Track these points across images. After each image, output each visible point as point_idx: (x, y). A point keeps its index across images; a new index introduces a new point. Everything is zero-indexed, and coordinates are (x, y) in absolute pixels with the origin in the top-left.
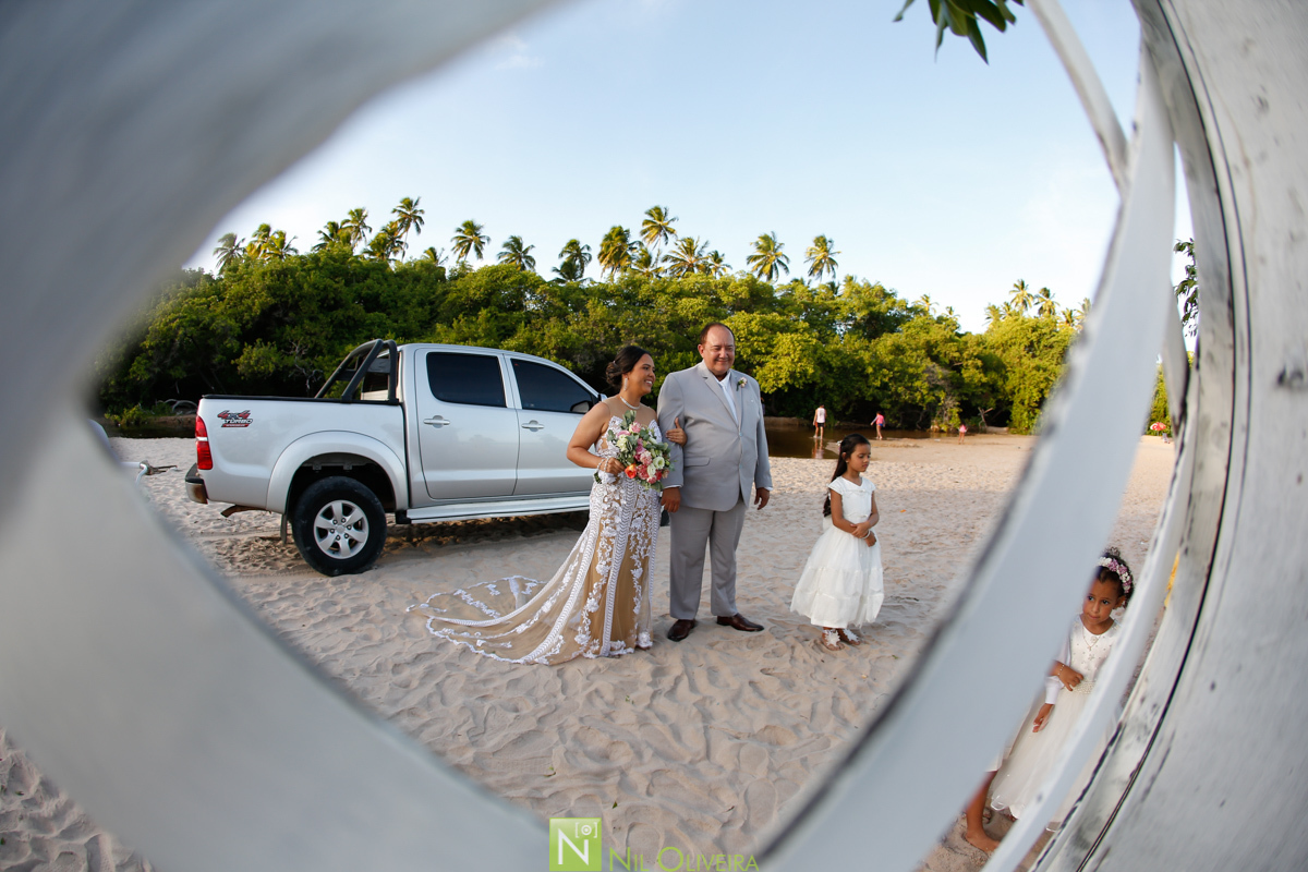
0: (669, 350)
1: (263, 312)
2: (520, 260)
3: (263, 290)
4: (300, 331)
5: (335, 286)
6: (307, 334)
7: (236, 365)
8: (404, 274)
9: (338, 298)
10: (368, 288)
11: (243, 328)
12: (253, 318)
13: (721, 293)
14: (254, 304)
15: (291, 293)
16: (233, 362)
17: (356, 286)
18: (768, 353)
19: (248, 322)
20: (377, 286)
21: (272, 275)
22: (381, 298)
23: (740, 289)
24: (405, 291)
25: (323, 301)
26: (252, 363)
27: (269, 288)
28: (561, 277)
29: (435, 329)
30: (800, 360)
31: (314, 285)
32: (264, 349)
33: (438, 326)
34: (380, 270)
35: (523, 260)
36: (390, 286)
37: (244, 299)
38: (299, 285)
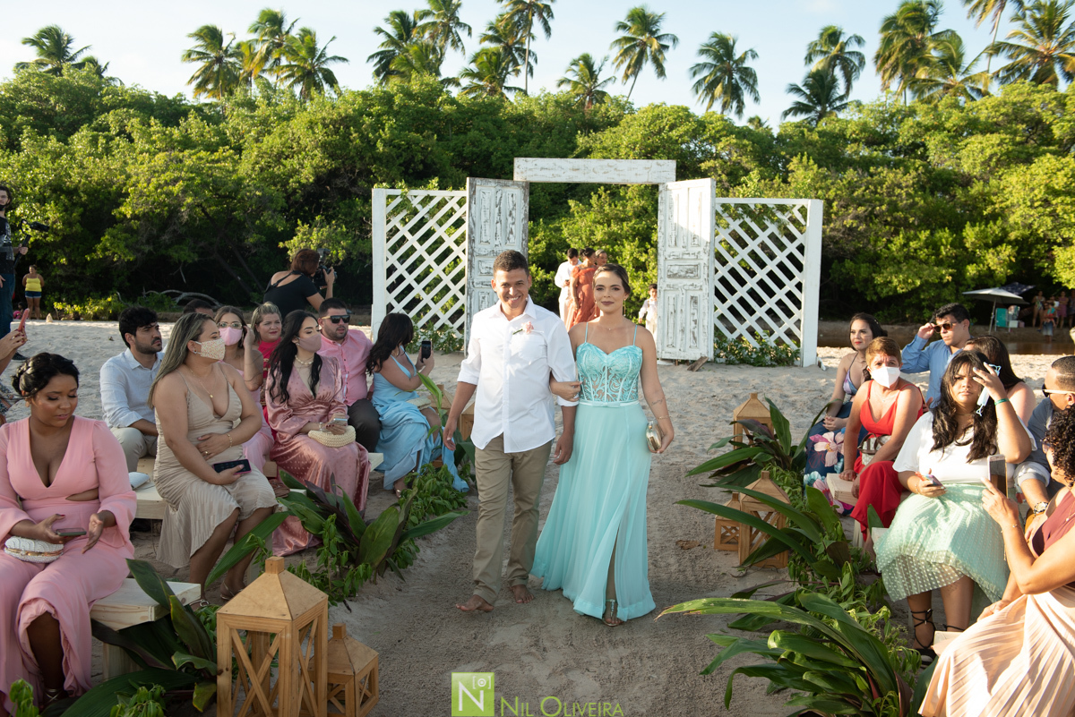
0: (909, 227)
1: (318, 179)
2: (731, 77)
3: (315, 148)
5: (425, 143)
7: (286, 249)
9: (429, 162)
10: (473, 144)
11: (288, 198)
12: (302, 186)
14: (302, 166)
15: (359, 154)
16: (281, 245)
19: (294, 191)
21: (325, 126)
22: (493, 158)
25: (407, 164)
27: (324, 146)
28: (803, 100)
29: (570, 207)
31: (391, 141)
32: (325, 230)
33: (571, 203)
35: (736, 76)
36: (505, 139)
37: (287, 157)
38: (369, 142)
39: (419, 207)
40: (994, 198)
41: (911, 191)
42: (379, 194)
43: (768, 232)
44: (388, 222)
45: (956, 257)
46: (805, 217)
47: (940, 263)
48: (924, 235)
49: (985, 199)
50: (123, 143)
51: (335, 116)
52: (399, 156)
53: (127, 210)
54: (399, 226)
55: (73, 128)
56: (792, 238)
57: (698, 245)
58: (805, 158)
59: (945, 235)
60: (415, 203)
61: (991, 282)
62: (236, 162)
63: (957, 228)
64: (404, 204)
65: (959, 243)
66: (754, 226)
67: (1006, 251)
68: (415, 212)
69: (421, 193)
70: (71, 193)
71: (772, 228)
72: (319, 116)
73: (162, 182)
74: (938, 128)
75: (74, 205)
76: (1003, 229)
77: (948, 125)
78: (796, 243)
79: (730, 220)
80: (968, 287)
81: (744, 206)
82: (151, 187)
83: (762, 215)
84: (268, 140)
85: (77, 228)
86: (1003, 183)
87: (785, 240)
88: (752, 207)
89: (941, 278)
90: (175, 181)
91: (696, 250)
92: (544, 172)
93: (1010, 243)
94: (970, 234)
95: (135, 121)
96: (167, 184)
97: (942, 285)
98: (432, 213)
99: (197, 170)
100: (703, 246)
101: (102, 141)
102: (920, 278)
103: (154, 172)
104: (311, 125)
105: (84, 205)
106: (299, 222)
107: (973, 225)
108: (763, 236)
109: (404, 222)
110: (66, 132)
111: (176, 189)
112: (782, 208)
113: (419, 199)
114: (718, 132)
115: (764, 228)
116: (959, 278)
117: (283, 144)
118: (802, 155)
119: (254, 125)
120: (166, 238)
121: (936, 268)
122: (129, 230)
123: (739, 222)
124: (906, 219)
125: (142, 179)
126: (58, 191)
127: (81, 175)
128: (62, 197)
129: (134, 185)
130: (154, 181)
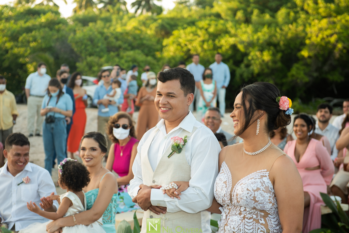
53: (305, 53)
70: (276, 45)
73: (325, 36)
75: (278, 52)
85: (279, 64)
96: (327, 36)
103: (321, 30)
105: (282, 51)
120: (326, 68)
122: (307, 65)
125: (314, 35)
126: (269, 44)
127: (281, 34)
128: (272, 48)
129: (310, 38)
130: (320, 36)
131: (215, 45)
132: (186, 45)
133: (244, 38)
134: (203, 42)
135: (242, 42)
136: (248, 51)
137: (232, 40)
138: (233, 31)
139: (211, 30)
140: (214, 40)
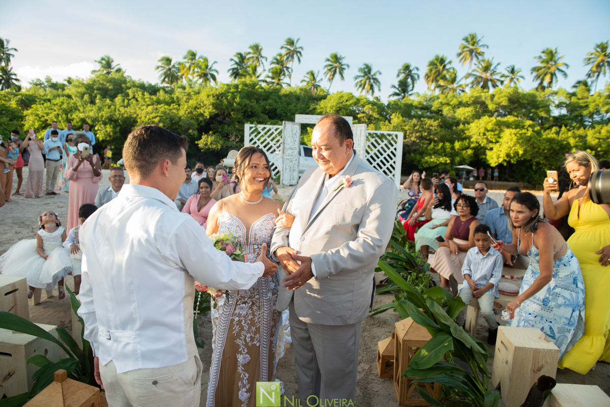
0: (435, 142)
1: (211, 117)
3: (210, 105)
4: (233, 128)
5: (251, 104)
6: (237, 130)
7: (198, 144)
8: (289, 96)
9: (253, 111)
10: (270, 105)
11: (198, 124)
12: (205, 120)
13: (488, 102)
14: (204, 112)
15: (227, 108)
16: (196, 142)
17: (262, 103)
18: (497, 142)
19: (201, 122)
20: (275, 104)
21: (214, 97)
23: (502, 99)
24: (292, 107)
26: (209, 144)
27: (213, 104)
28: (397, 91)
29: (307, 130)
30: (515, 145)
31: (239, 103)
32: (214, 137)
34: (276, 93)
35: (372, 81)
36: (282, 103)
37: (198, 109)
38: (230, 103)
39: (261, 131)
40: (466, 132)
41: (436, 128)
42: (247, 126)
43: (384, 143)
44: (250, 136)
45: (451, 153)
46: (397, 138)
47: (445, 156)
48: (441, 145)
49: (463, 131)
50: (134, 102)
51: (217, 93)
52: (242, 109)
54: (254, 138)
55: (115, 96)
56: (392, 145)
57: (360, 147)
58: (397, 114)
59: (448, 145)
60: (260, 130)
61: (464, 163)
62: (178, 110)
63: (452, 142)
64: (256, 130)
65: (453, 148)
66: (379, 141)
67: (470, 152)
68: (259, 133)
69: (262, 126)
70: (116, 121)
71: (386, 142)
72: (211, 93)
73: (151, 118)
74: (448, 104)
75: (117, 126)
76: (469, 144)
77: (451, 103)
78: (394, 147)
79: (371, 139)
80: (456, 165)
81: (376, 134)
82: (147, 119)
83: (382, 137)
84: (191, 102)
85: (118, 134)
86: (469, 126)
87: (390, 146)
88: (379, 134)
89: (446, 161)
90: (155, 117)
91: (359, 149)
92: (306, 120)
93: (471, 149)
94: (457, 145)
95: (140, 93)
96: (153, 118)
97: (446, 164)
98: (266, 133)
99: (164, 113)
100: (362, 147)
101: (126, 101)
102: (439, 161)
103: (148, 113)
104: (208, 96)
105: (121, 126)
106: (203, 133)
107: (458, 142)
108: (382, 145)
109: (256, 136)
110: (113, 98)
111: (156, 120)
112: (389, 135)
113: (262, 128)
114: (364, 103)
115: (383, 142)
116: (452, 162)
117: (197, 103)
118: (397, 113)
119: (185, 96)
121: (444, 158)
123: (374, 139)
124: (434, 138)
125: (143, 116)
126: (111, 120)
127: (119, 114)
128: (113, 123)
129: (140, 118)
130: (148, 117)
131: (67, 118)
132: (44, 116)
133: (91, 114)
134: (58, 115)
135: (89, 117)
136: (94, 124)
137: (82, 115)
138: (81, 109)
139: (65, 106)
140: (67, 114)
